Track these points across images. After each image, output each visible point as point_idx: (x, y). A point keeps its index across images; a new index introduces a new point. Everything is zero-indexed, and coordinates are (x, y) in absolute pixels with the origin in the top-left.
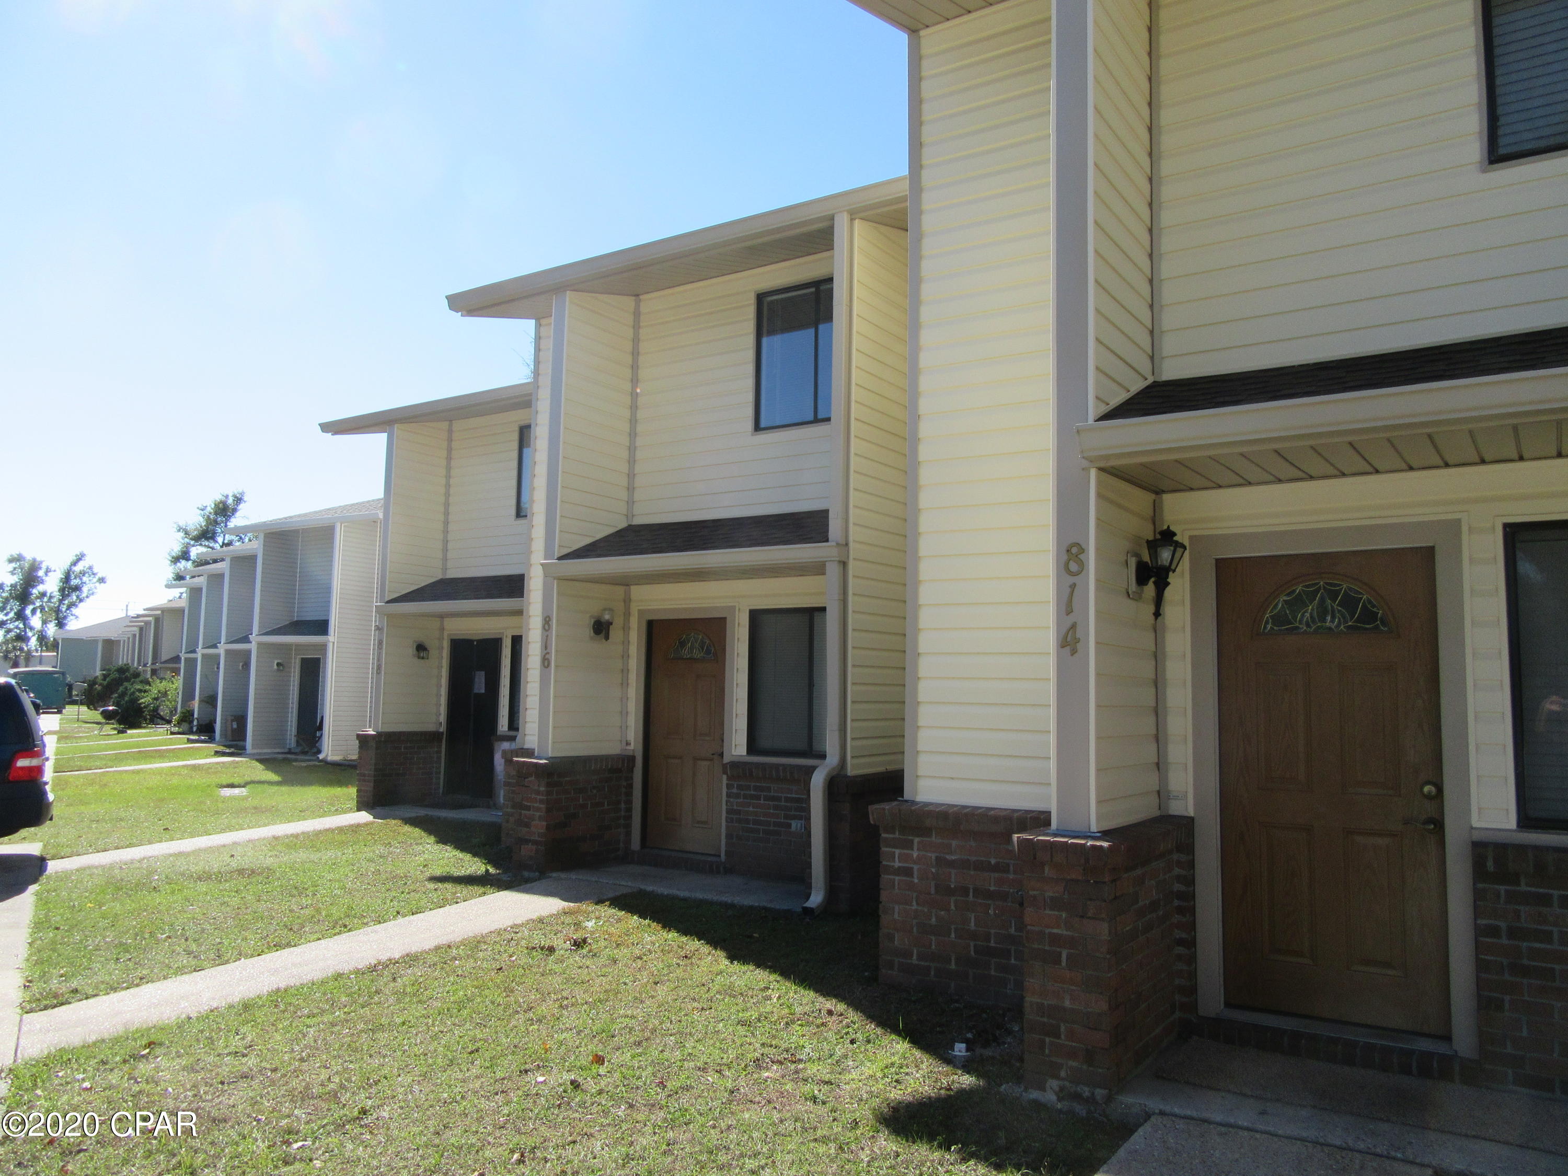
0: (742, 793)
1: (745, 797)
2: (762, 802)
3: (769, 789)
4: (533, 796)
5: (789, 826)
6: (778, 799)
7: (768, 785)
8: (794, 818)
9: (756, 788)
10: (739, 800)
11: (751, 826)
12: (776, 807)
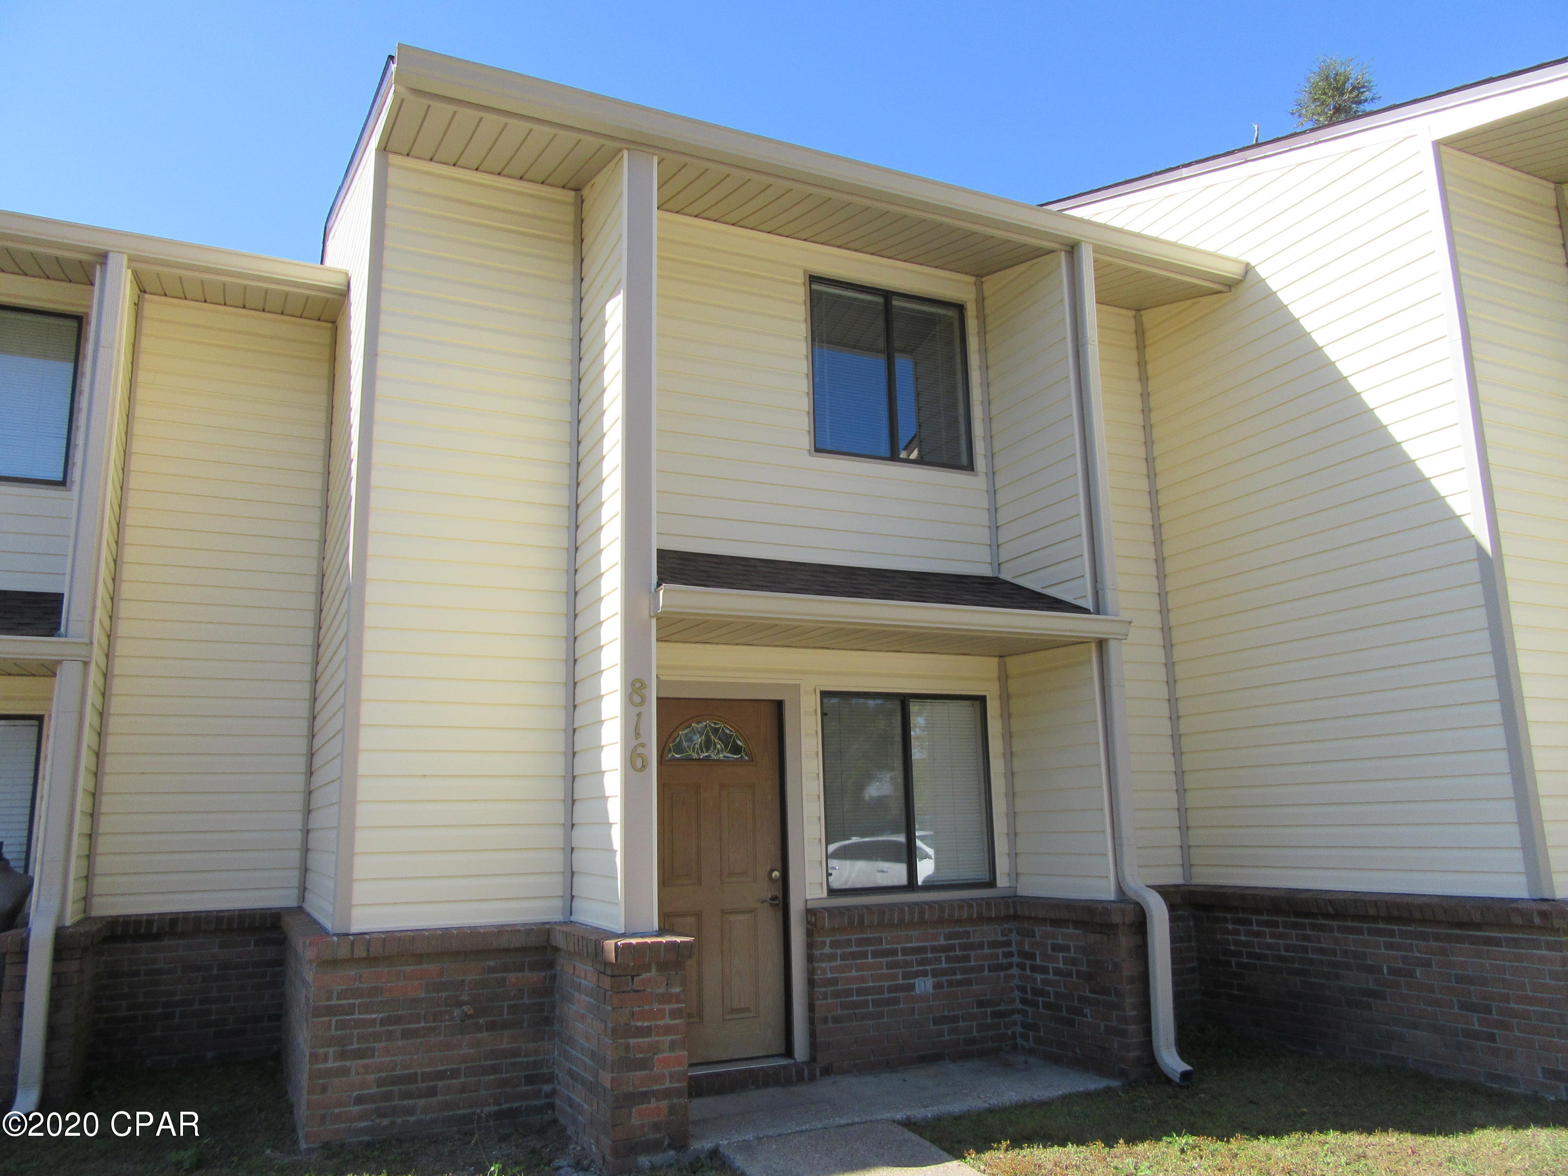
0: (839, 952)
1: (844, 957)
2: (870, 960)
3: (879, 941)
4: (656, 1007)
5: (912, 987)
6: (894, 952)
7: (877, 935)
8: (917, 974)
9: (860, 942)
10: (834, 964)
11: (855, 998)
12: (890, 966)
